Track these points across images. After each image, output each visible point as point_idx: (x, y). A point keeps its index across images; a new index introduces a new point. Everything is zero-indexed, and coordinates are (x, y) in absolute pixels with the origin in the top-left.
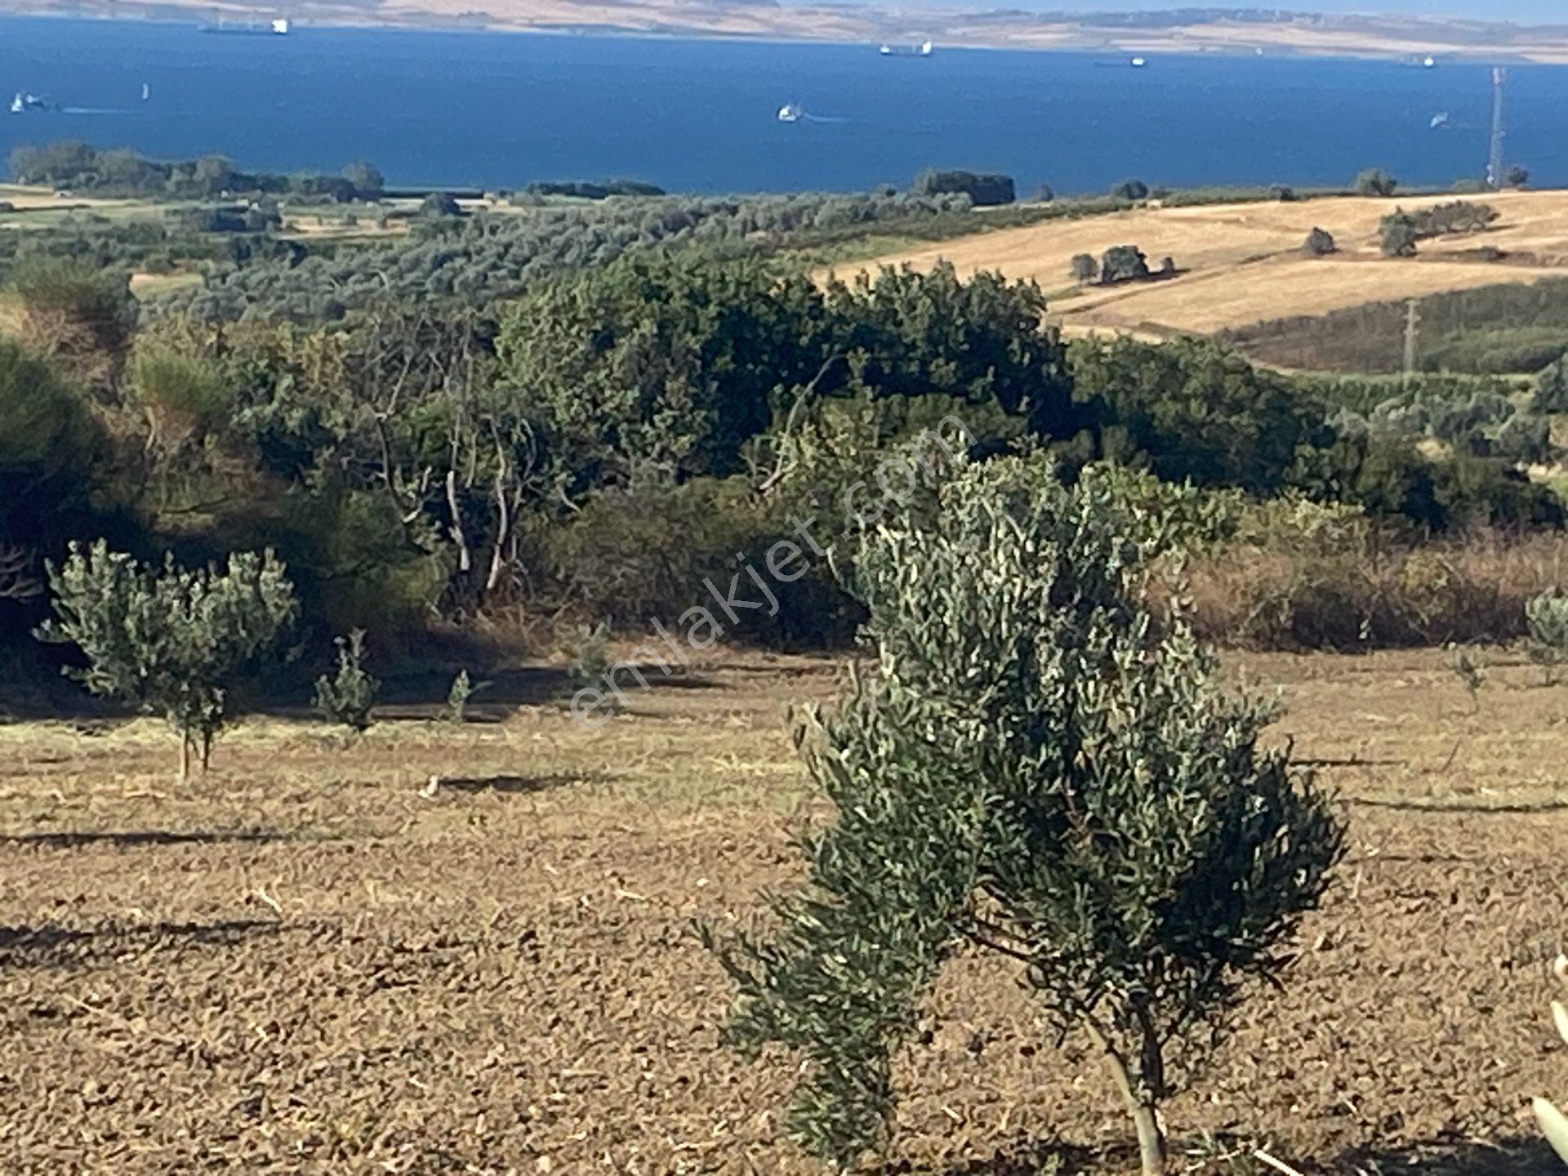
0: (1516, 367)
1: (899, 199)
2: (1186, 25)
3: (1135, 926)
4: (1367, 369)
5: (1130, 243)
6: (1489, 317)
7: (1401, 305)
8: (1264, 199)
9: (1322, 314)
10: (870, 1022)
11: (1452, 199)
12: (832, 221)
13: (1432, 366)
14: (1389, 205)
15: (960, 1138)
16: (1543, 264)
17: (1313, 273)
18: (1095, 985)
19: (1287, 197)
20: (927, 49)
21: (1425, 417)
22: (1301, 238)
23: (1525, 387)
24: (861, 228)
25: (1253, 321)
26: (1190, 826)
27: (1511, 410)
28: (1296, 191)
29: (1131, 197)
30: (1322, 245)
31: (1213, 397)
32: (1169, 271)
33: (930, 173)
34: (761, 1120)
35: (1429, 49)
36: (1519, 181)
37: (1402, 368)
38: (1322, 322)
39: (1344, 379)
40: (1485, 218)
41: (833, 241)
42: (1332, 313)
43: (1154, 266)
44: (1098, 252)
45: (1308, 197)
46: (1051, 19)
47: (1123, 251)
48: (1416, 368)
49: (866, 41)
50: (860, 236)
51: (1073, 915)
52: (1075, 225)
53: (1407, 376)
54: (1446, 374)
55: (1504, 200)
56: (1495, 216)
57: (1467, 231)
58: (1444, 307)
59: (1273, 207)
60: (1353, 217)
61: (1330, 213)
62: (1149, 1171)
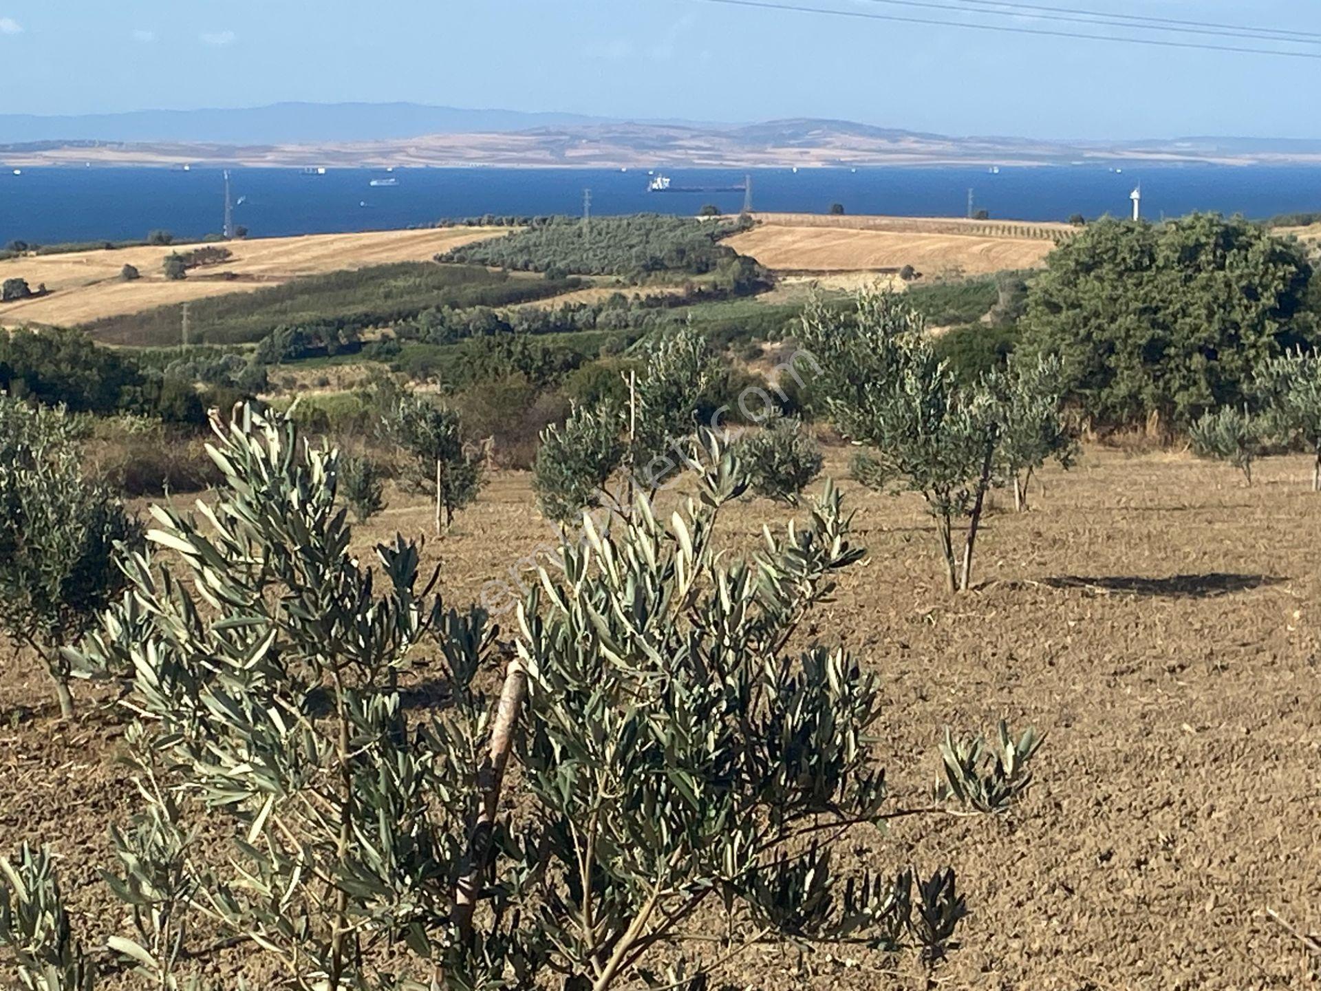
0: (246, 339)
2: (46, 150)
3: (52, 592)
4: (161, 344)
5: (19, 276)
6: (229, 311)
7: (179, 306)
8: (96, 249)
9: (134, 313)
11: (205, 245)
13: (199, 339)
14: (169, 250)
16: (259, 279)
17: (127, 290)
18: (33, 626)
19: (109, 247)
21: (196, 370)
22: (120, 270)
23: (252, 350)
25: (94, 319)
26: (77, 539)
27: (245, 363)
28: (114, 244)
29: (19, 250)
30: (131, 274)
31: (74, 360)
32: (43, 292)
35: (186, 161)
36: (242, 234)
37: (181, 342)
38: (133, 318)
39: (148, 350)
40: (223, 256)
42: (140, 313)
43: (34, 290)
45: (122, 247)
47: (13, 282)
48: (190, 342)
51: (19, 588)
53: (185, 346)
54: (206, 345)
55: (234, 245)
56: (230, 254)
57: (215, 263)
58: (201, 307)
59: (101, 253)
60: (149, 257)
61: (135, 256)
62: (66, 715)
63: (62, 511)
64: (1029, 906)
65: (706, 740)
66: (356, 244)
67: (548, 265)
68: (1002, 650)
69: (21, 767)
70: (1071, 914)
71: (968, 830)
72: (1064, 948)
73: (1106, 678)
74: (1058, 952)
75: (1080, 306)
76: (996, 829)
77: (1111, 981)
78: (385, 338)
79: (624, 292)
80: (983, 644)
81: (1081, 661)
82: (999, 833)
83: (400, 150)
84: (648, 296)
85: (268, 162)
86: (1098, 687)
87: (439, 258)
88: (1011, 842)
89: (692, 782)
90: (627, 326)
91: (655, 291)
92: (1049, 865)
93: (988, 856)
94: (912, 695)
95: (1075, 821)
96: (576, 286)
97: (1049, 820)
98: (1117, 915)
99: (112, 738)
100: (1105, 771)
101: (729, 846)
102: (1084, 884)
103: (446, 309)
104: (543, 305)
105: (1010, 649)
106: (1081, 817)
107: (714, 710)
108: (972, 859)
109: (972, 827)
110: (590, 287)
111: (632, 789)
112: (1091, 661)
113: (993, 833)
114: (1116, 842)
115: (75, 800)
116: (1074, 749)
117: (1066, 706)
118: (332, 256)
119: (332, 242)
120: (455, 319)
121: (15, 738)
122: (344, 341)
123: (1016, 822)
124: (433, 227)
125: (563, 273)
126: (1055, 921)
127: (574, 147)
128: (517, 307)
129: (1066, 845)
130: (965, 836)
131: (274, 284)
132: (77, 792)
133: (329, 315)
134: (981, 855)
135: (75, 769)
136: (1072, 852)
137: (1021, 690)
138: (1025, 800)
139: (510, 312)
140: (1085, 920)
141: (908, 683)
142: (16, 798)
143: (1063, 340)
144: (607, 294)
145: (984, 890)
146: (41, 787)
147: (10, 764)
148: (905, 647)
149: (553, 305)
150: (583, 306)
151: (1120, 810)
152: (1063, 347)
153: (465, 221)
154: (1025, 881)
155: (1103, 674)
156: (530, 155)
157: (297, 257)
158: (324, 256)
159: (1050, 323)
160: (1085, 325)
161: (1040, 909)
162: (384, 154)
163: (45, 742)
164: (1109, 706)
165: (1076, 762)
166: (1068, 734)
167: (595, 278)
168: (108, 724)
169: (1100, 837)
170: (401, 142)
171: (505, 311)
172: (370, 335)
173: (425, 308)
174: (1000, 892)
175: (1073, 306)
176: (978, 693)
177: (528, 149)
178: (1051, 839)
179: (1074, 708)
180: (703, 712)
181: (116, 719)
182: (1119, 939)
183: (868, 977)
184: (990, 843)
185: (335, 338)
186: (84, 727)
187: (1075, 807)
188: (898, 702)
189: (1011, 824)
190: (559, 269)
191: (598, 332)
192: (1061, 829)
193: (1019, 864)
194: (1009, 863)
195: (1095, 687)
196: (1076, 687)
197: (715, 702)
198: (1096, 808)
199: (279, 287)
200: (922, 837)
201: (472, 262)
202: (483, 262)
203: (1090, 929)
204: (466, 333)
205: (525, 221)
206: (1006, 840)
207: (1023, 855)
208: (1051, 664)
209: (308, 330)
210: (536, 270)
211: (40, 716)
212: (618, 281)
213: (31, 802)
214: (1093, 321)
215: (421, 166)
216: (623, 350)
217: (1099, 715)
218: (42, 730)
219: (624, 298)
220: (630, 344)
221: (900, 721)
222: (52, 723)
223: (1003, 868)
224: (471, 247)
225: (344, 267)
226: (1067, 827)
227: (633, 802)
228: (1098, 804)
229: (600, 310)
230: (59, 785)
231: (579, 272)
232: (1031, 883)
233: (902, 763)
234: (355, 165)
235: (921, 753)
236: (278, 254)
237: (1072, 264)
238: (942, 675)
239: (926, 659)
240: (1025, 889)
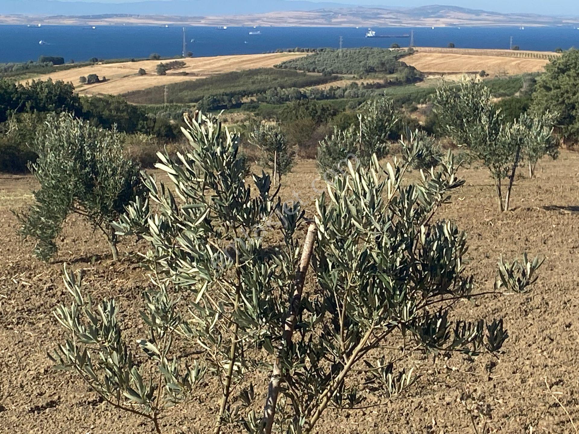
0: (192, 101)
1: (34, 63)
2: (106, 18)
3: (109, 205)
4: (155, 103)
5: (94, 73)
6: (185, 89)
7: (163, 87)
8: (128, 61)
9: (143, 89)
10: (51, 231)
11: (174, 60)
12: (17, 70)
13: (171, 101)
14: (159, 62)
15: (72, 257)
16: (197, 76)
17: (141, 79)
18: (101, 220)
19: (133, 61)
20: (40, 25)
21: (170, 115)
22: (137, 71)
23: (194, 106)
24: (25, 71)
25: (126, 92)
26: (121, 183)
28: (135, 60)
29: (94, 62)
30: (142, 72)
31: (118, 110)
32: (105, 80)
33: (42, 56)
34: (28, 256)
35: (167, 23)
36: (191, 55)
37: (164, 102)
38: (144, 91)
39: (149, 106)
40: (182, 65)
41: (18, 75)
42: (146, 89)
43: (101, 79)
44: (86, 76)
45: (139, 61)
46: (71, 17)
47: (92, 75)
48: (167, 102)
49: (23, 24)
50: (25, 74)
51: (96, 204)
52: (80, 69)
53: (165, 104)
54: (175, 104)
55: (187, 60)
56: (185, 64)
57: (178, 68)
58: (173, 87)
59: (130, 63)
60: (150, 65)
61: (144, 64)
62: (115, 258)
63: (114, 170)
64: (534, 346)
65: (396, 261)
66: (240, 60)
67: (323, 70)
68: (523, 237)
69: (96, 280)
70: (553, 349)
71: (507, 314)
72: (549, 364)
73: (569, 249)
74: (546, 366)
75: (560, 88)
76: (519, 313)
77: (570, 378)
78: (252, 101)
79: (357, 82)
80: (515, 234)
81: (558, 242)
82: (520, 315)
83: (259, 19)
84: (367, 84)
85: (202, 23)
86: (566, 253)
87: (275, 66)
88: (526, 319)
89: (389, 279)
90: (358, 97)
91: (371, 81)
92: (543, 329)
93: (516, 325)
94: (483, 256)
95: (554, 311)
96: (336, 79)
97: (543, 310)
98: (573, 350)
99: (135, 269)
100: (568, 289)
101: (405, 307)
102: (558, 337)
103: (279, 89)
104: (321, 87)
105: (526, 237)
106: (558, 309)
107: (400, 248)
108: (508, 326)
109: (509, 313)
110: (341, 80)
111: (363, 282)
112: (562, 242)
113: (518, 315)
114: (573, 320)
115: (119, 294)
116: (555, 279)
117: (551, 261)
118: (230, 65)
119: (230, 59)
120: (283, 93)
121: (93, 268)
122: (234, 102)
123: (528, 310)
124: (273, 53)
125: (330, 73)
126: (545, 353)
127: (335, 18)
128: (310, 88)
129: (551, 321)
130: (505, 316)
131: (204, 77)
132: (120, 291)
133: (228, 91)
134: (512, 324)
135: (119, 282)
136: (553, 323)
137: (531, 254)
138: (532, 301)
139: (307, 90)
140: (559, 352)
141: (481, 251)
142: (94, 293)
143: (552, 103)
144: (349, 82)
145: (514, 339)
146: (104, 289)
147: (91, 279)
148: (480, 235)
149: (325, 87)
150: (339, 88)
151: (575, 306)
152: (551, 106)
153: (288, 49)
154: (532, 335)
155: (568, 248)
156: (316, 21)
157: (214, 66)
158: (227, 65)
159: (546, 95)
160: (562, 97)
161: (538, 347)
162: (253, 21)
163: (106, 270)
164: (570, 261)
165: (555, 285)
166: (552, 273)
167: (344, 75)
168: (133, 263)
169: (566, 317)
170: (261, 15)
171: (304, 90)
172: (245, 100)
173: (269, 89)
174: (521, 340)
175: (557, 88)
176: (512, 255)
177: (314, 19)
178: (544, 318)
179: (555, 262)
180: (394, 249)
181: (136, 261)
182: (574, 361)
183: (462, 375)
184: (517, 319)
185: (230, 101)
186: (123, 264)
187: (554, 305)
188: (477, 259)
189: (526, 311)
190: (328, 71)
191: (345, 99)
192: (548, 314)
193: (529, 328)
194: (525, 328)
195: (564, 254)
196: (556, 253)
197: (400, 245)
198: (564, 305)
199: (207, 78)
200: (486, 316)
201: (291, 68)
202: (295, 68)
203: (561, 356)
204: (287, 99)
205: (314, 50)
206: (524, 318)
207: (531, 325)
208: (545, 243)
209: (219, 97)
210: (318, 72)
211: (104, 259)
212: (354, 77)
213: (100, 295)
214: (565, 94)
215: (269, 26)
216: (356, 107)
217: (566, 265)
218: (105, 265)
219: (357, 84)
220: (359, 105)
221: (477, 267)
222: (109, 262)
223: (523, 330)
224: (290, 62)
225: (234, 70)
226: (551, 313)
227: (364, 287)
228: (565, 303)
229: (346, 90)
230: (112, 288)
231: (337, 73)
232: (535, 336)
233: (477, 285)
234: (240, 26)
235: (486, 281)
236: (206, 64)
237: (556, 69)
238: (496, 248)
239: (489, 241)
240: (532, 339)
